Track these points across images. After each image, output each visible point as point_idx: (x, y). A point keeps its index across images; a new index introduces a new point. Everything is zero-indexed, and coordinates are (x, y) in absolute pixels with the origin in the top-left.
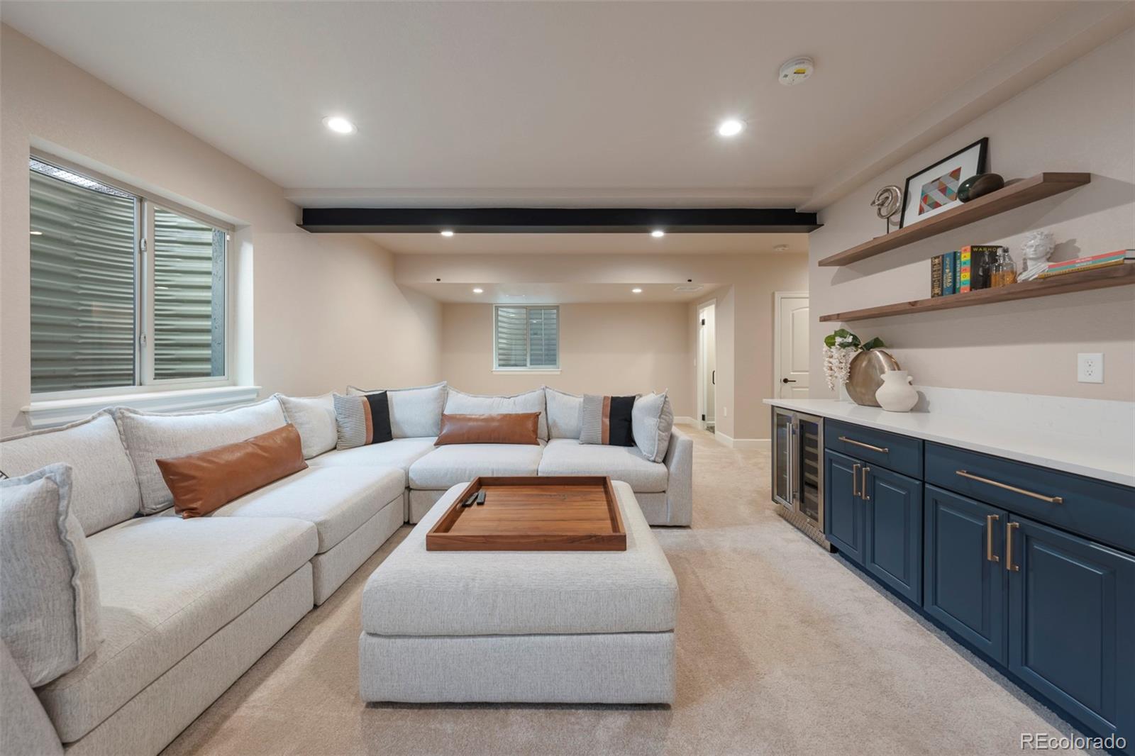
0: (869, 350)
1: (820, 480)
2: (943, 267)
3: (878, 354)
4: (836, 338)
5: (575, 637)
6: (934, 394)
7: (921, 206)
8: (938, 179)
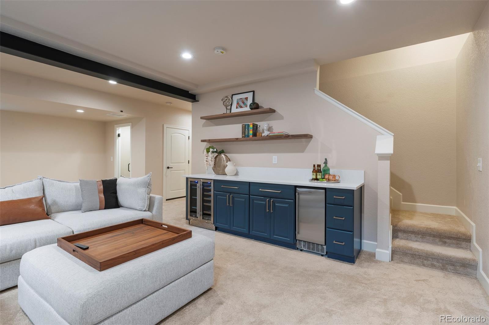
0: (220, 154)
1: (212, 204)
2: (245, 128)
3: (223, 155)
4: (210, 149)
5: (186, 276)
6: (240, 169)
7: (237, 106)
8: (242, 98)
